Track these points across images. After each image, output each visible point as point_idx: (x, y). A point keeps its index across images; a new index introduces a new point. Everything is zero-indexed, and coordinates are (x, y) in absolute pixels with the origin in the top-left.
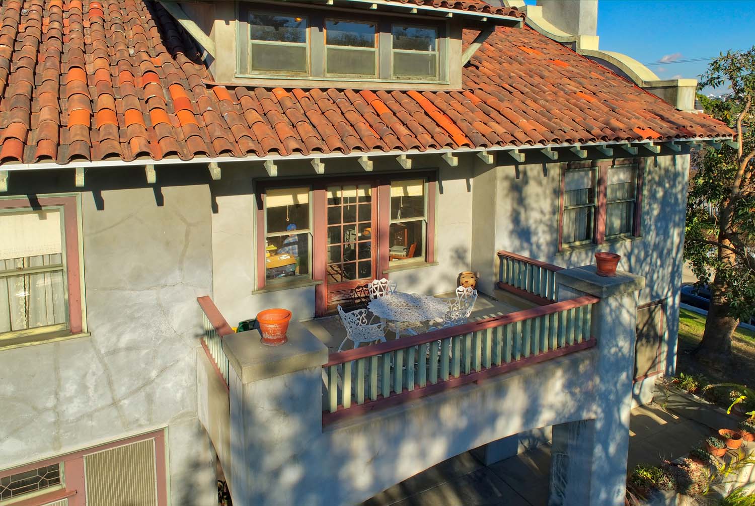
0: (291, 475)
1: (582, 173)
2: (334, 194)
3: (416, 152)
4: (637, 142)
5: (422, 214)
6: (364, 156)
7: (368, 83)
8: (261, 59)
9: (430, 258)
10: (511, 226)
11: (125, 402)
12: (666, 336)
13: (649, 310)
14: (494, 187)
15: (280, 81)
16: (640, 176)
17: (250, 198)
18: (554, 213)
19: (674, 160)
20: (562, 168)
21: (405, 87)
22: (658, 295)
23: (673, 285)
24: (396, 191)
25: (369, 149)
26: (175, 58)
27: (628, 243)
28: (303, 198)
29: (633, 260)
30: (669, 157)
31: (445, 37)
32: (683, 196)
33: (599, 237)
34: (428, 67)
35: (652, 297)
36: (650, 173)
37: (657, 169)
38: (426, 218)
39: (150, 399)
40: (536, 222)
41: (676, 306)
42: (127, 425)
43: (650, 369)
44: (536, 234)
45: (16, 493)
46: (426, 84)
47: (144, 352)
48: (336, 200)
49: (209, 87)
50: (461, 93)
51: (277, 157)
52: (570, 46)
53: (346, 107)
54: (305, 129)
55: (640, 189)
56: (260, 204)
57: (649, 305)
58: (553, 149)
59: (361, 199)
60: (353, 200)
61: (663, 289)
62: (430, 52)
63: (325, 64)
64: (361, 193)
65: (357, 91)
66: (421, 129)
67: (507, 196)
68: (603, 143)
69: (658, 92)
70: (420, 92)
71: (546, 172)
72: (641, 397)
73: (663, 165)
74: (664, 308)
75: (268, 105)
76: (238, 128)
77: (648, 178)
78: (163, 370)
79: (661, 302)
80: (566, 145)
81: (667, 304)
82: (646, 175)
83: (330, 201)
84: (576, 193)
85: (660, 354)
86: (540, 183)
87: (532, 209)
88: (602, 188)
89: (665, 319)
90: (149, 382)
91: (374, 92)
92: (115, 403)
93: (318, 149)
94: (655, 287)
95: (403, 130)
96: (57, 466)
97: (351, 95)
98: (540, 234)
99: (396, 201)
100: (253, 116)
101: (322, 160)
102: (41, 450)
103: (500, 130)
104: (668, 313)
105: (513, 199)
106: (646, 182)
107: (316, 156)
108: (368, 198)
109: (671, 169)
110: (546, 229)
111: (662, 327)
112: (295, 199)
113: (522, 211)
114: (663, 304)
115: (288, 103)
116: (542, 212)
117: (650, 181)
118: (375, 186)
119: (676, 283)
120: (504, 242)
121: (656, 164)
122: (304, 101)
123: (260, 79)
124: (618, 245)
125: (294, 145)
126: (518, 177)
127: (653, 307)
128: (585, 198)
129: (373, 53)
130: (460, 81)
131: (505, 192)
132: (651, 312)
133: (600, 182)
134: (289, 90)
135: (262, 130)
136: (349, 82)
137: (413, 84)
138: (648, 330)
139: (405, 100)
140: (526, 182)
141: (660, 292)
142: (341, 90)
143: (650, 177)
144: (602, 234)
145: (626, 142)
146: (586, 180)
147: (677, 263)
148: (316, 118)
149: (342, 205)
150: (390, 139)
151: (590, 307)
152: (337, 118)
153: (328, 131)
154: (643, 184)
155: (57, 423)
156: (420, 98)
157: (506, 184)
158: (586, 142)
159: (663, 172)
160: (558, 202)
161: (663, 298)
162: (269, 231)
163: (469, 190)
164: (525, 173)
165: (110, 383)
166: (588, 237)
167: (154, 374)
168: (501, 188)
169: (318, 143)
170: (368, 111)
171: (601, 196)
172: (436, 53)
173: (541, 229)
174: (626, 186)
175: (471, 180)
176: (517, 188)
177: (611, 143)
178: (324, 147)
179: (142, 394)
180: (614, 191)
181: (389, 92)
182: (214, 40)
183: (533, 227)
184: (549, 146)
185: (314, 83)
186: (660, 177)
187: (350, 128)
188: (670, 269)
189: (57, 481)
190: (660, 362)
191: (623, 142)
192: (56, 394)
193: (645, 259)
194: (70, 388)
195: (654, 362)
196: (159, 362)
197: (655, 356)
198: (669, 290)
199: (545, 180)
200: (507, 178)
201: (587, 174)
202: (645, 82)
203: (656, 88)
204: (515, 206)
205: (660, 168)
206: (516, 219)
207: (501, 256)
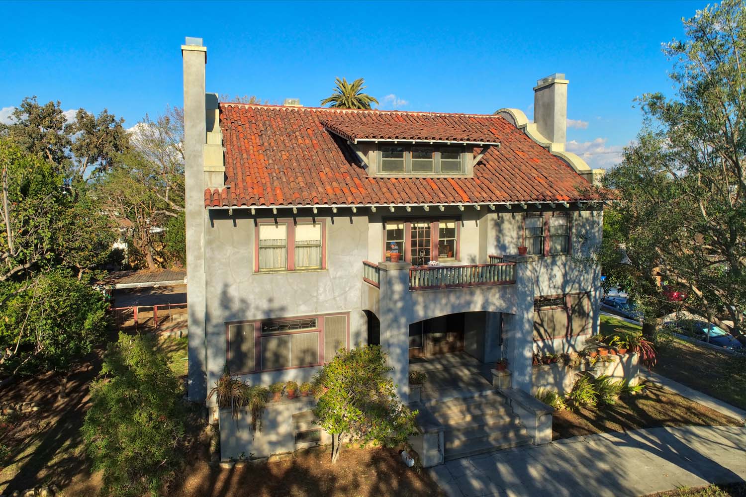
0: (400, 305)
1: (536, 219)
2: (414, 225)
3: (446, 204)
4: (557, 202)
5: (454, 237)
6: (426, 205)
7: (429, 175)
8: (386, 167)
9: (458, 258)
10: (495, 243)
11: (338, 299)
12: (591, 314)
13: (579, 296)
14: (487, 224)
15: (393, 175)
16: (571, 222)
17: (381, 224)
18: (518, 238)
19: (592, 214)
20: (523, 215)
21: (446, 177)
22: (584, 289)
23: (595, 285)
24: (442, 225)
25: (427, 203)
26: (351, 166)
27: (563, 258)
28: (401, 226)
29: (567, 268)
30: (588, 212)
31: (465, 152)
32: (599, 234)
33: (545, 253)
34: (457, 167)
35: (580, 289)
36: (576, 220)
37: (581, 218)
38: (456, 239)
39: (346, 299)
40: (509, 242)
41: (597, 297)
42: (338, 308)
43: (581, 331)
44: (508, 248)
45: (303, 328)
46: (456, 175)
47: (344, 280)
48: (415, 228)
49: (367, 178)
50: (472, 179)
51: (394, 205)
52: (547, 149)
53: (419, 185)
54: (403, 195)
55: (570, 228)
56: (384, 228)
57: (579, 294)
58: (510, 204)
59: (426, 228)
60: (422, 228)
61: (588, 286)
62: (458, 160)
63: (411, 168)
64: (426, 225)
65: (424, 179)
66: (449, 195)
67: (493, 228)
68: (537, 202)
69: (585, 176)
70: (453, 179)
71: (514, 217)
72: (576, 346)
73: (584, 216)
74: (589, 296)
75: (389, 185)
76: (379, 194)
77: (575, 223)
78: (350, 288)
79: (586, 293)
80: (516, 203)
81: (591, 295)
82: (573, 221)
83: (412, 228)
84: (533, 229)
85: (588, 324)
86: (511, 223)
87: (507, 236)
88: (547, 227)
89: (590, 304)
90: (346, 292)
91: (432, 179)
92: (334, 298)
93: (408, 202)
94: (583, 284)
95: (442, 195)
96: (315, 320)
97: (422, 180)
98: (511, 248)
99: (442, 230)
100: (385, 190)
101: (410, 207)
102: (312, 311)
103: (485, 195)
104: (592, 300)
105: (496, 230)
106: (574, 225)
107: (408, 205)
108: (429, 228)
109: (591, 219)
110: (514, 246)
111: (588, 308)
112: (398, 226)
113: (501, 236)
114: (588, 294)
115: (397, 184)
116: (512, 237)
117: (576, 225)
118: (432, 222)
119: (596, 283)
120: (492, 251)
121: (580, 215)
122: (403, 184)
123: (385, 174)
124: (557, 258)
125: (400, 200)
126: (499, 219)
127: (581, 295)
128: (538, 233)
129: (432, 161)
130: (473, 173)
131: (492, 226)
132: (580, 299)
133: (546, 223)
134: (396, 179)
135: (388, 195)
136: (421, 175)
137: (449, 175)
138: (579, 308)
139: (445, 182)
140: (503, 222)
141: (585, 287)
142: (417, 179)
143: (577, 223)
144: (547, 251)
145: (550, 202)
146: (538, 223)
147: (597, 272)
148: (408, 191)
149: (418, 230)
150: (436, 199)
151: (512, 266)
152: (416, 191)
153: (412, 195)
154: (572, 226)
155: (317, 302)
156: (452, 182)
157: (493, 222)
158: (527, 201)
159: (585, 220)
160: (521, 233)
161: (588, 291)
162: (387, 240)
163: (477, 226)
164: (502, 217)
165: (333, 290)
166: (541, 253)
167: (347, 289)
168: (490, 224)
169: (408, 200)
170: (428, 188)
171: (546, 231)
172: (461, 160)
173: (512, 246)
174: (564, 227)
175: (478, 221)
176: (498, 225)
177: (541, 202)
178: (411, 202)
179: (343, 297)
180: (557, 230)
181: (438, 179)
182: (368, 159)
183: (507, 245)
184: (508, 203)
185: (406, 175)
186: (583, 222)
187: (421, 195)
188: (592, 275)
189: (314, 326)
190: (587, 329)
191: (548, 202)
192: (317, 291)
193: (575, 268)
194: (321, 290)
195: (583, 328)
196: (349, 285)
197: (584, 324)
198: (592, 287)
199: (513, 221)
200: (493, 219)
201: (539, 220)
202: (580, 171)
203: (584, 174)
204: (498, 234)
205: (582, 218)
206: (498, 239)
207: (490, 257)
